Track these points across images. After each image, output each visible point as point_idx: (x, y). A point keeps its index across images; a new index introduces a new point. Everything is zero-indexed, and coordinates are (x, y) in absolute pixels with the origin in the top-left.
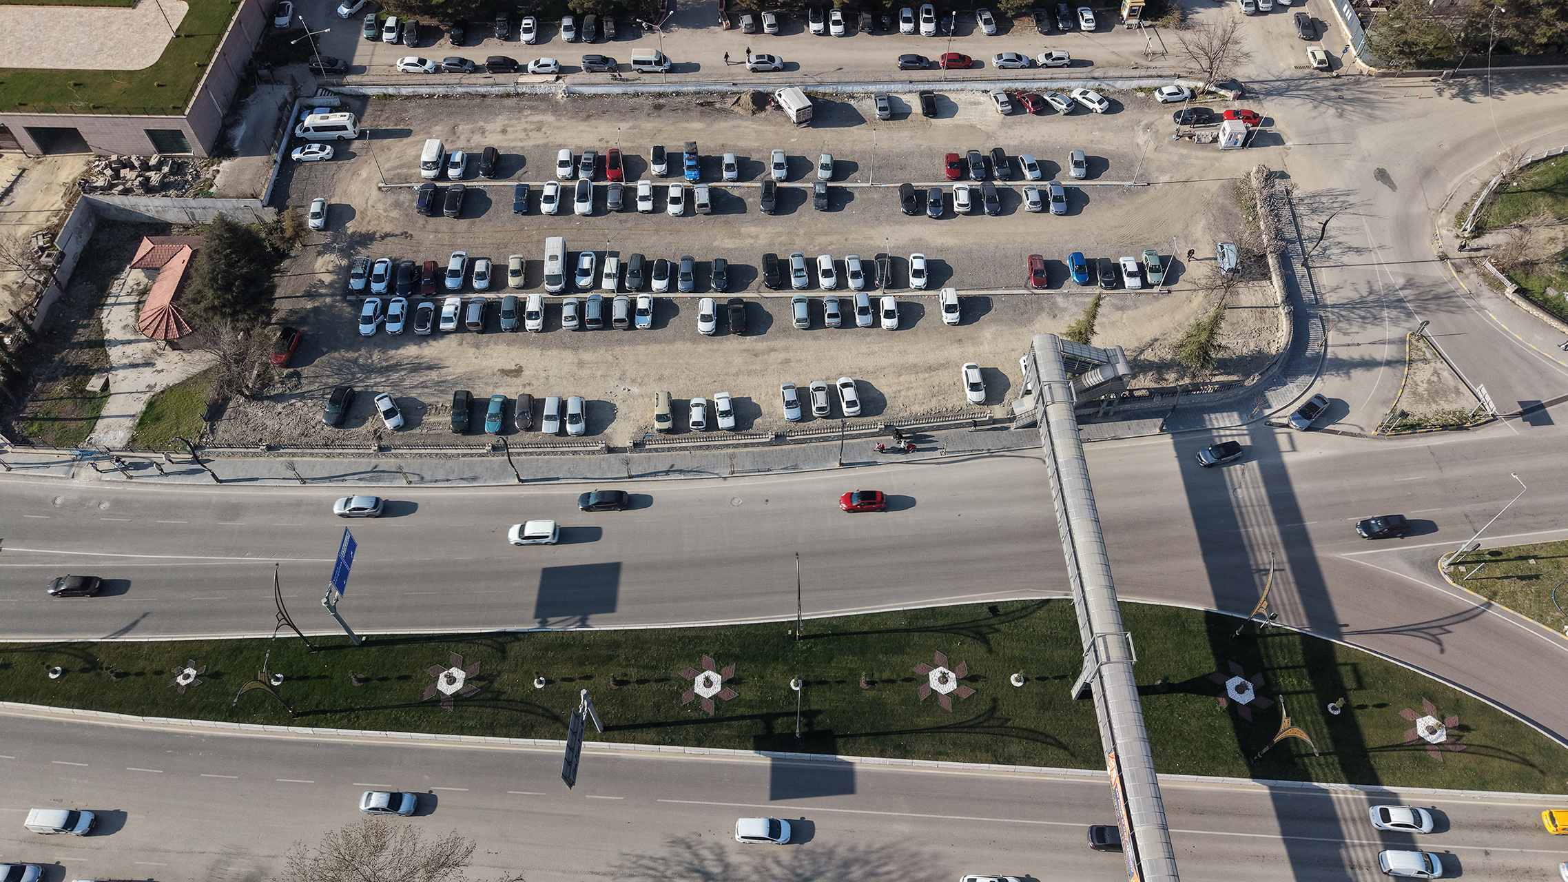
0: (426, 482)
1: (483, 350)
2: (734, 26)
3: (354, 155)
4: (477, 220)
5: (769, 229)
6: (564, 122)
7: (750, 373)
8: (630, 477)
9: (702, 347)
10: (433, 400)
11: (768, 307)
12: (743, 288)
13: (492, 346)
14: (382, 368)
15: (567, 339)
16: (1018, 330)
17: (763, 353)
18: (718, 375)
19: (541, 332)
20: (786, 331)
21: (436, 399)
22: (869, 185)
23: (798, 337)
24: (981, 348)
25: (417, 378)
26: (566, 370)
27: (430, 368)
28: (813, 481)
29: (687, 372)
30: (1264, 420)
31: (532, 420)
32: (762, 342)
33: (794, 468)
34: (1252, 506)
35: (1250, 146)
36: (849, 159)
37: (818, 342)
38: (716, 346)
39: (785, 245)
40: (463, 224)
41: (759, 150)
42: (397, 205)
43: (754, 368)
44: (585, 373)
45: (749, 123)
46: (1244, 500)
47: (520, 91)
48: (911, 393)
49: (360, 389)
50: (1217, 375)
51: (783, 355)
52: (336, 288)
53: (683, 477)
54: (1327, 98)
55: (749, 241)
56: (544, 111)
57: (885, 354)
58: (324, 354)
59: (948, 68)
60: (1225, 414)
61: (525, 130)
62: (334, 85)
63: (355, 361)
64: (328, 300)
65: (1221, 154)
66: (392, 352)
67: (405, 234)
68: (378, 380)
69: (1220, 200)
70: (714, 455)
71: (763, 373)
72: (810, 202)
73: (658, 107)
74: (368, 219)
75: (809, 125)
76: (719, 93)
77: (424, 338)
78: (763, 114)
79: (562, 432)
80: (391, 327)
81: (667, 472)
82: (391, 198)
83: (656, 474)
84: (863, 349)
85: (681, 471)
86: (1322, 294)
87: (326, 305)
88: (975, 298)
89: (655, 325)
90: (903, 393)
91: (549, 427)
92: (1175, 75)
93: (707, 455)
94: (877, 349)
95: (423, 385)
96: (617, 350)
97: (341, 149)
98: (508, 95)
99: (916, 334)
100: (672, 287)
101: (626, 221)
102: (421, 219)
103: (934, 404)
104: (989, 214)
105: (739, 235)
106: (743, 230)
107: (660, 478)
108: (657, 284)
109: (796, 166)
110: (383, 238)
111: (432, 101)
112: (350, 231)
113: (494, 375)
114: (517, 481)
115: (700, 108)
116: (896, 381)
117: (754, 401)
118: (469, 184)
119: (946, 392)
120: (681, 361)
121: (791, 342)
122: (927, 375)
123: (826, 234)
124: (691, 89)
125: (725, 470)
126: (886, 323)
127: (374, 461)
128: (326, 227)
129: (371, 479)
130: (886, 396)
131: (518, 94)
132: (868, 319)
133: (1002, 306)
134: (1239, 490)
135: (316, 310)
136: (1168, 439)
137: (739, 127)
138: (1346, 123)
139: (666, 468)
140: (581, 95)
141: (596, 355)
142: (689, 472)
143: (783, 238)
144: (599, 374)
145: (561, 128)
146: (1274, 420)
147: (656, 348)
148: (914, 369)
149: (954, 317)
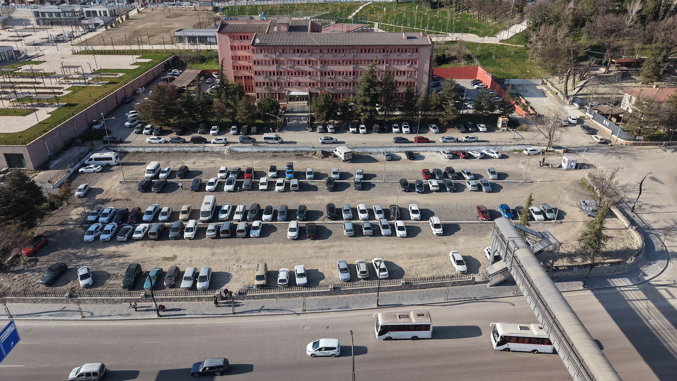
0: (95, 317)
1: (155, 248)
2: (314, 130)
3: (113, 171)
4: (169, 194)
5: (330, 197)
6: (226, 160)
7: (317, 257)
8: (234, 313)
9: (289, 245)
10: (115, 272)
11: (329, 227)
12: (316, 219)
13: (161, 246)
14: (90, 257)
15: (208, 242)
16: (479, 239)
17: (326, 248)
18: (298, 259)
19: (193, 239)
20: (340, 238)
21: (118, 272)
22: (383, 181)
23: (347, 240)
24: (459, 246)
25: (110, 261)
26: (203, 257)
27: (120, 256)
28: (360, 316)
29: (278, 257)
30: (647, 283)
31: (175, 281)
32: (326, 243)
33: (346, 309)
34: (664, 329)
35: (580, 169)
36: (372, 173)
37: (359, 243)
38: (297, 245)
39: (339, 203)
40: (162, 195)
41: (325, 170)
42: (128, 188)
43: (320, 255)
44: (215, 258)
45: (320, 161)
46: (656, 326)
47: (205, 150)
48: (419, 267)
49: (72, 267)
50: (608, 259)
51: (338, 249)
52: (78, 222)
53: (270, 313)
54: (609, 153)
55: (319, 202)
56: (217, 157)
57: (400, 249)
58: (58, 250)
59: (418, 142)
60: (620, 279)
61: (205, 163)
62: (112, 147)
63: (75, 254)
64: (71, 227)
65: (566, 172)
66: (99, 250)
67: (127, 200)
68: (85, 263)
69: (573, 187)
70: (292, 301)
71: (326, 257)
72: (352, 187)
73: (276, 156)
74: (109, 194)
75: (350, 162)
76: (306, 152)
77: (122, 243)
78: (327, 159)
79: (193, 288)
80: (103, 237)
81: (259, 311)
82: (125, 186)
83: (252, 311)
84: (387, 246)
85: (269, 310)
86: (649, 224)
87: (69, 229)
88: (450, 225)
89: (262, 235)
90: (414, 267)
91: (185, 284)
92: (531, 144)
93: (288, 301)
94: (395, 246)
95: (113, 265)
96: (237, 247)
97: (106, 169)
98: (199, 152)
99: (418, 240)
100: (274, 219)
101: (251, 194)
102: (138, 193)
103: (435, 273)
104: (450, 191)
105: (314, 199)
106: (316, 197)
107: (254, 314)
108: (265, 217)
109: (344, 175)
110: (114, 201)
111: (160, 154)
112: (97, 198)
113: (158, 260)
114: (157, 316)
115: (296, 156)
116: (409, 261)
117: (320, 271)
118: (170, 180)
119: (441, 268)
120: (275, 252)
121: (343, 243)
122: (428, 259)
123: (361, 199)
124: (292, 149)
125: (299, 309)
126: (399, 233)
127: (64, 305)
128: (85, 196)
129: (58, 315)
130: (404, 269)
131: (204, 152)
132: (389, 231)
133: (466, 228)
134: (650, 320)
135: (62, 231)
136: (589, 293)
137: (315, 162)
138: (624, 161)
139: (259, 308)
140: (236, 152)
141: (224, 250)
142: (275, 310)
143: (338, 200)
144: (223, 258)
145: (224, 162)
146: (653, 283)
147: (261, 246)
148: (420, 256)
149: (440, 231)
